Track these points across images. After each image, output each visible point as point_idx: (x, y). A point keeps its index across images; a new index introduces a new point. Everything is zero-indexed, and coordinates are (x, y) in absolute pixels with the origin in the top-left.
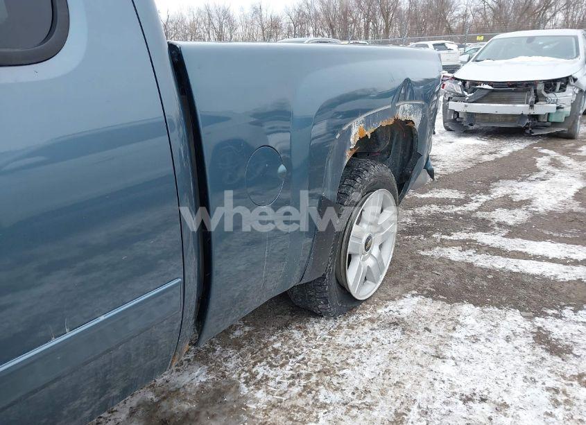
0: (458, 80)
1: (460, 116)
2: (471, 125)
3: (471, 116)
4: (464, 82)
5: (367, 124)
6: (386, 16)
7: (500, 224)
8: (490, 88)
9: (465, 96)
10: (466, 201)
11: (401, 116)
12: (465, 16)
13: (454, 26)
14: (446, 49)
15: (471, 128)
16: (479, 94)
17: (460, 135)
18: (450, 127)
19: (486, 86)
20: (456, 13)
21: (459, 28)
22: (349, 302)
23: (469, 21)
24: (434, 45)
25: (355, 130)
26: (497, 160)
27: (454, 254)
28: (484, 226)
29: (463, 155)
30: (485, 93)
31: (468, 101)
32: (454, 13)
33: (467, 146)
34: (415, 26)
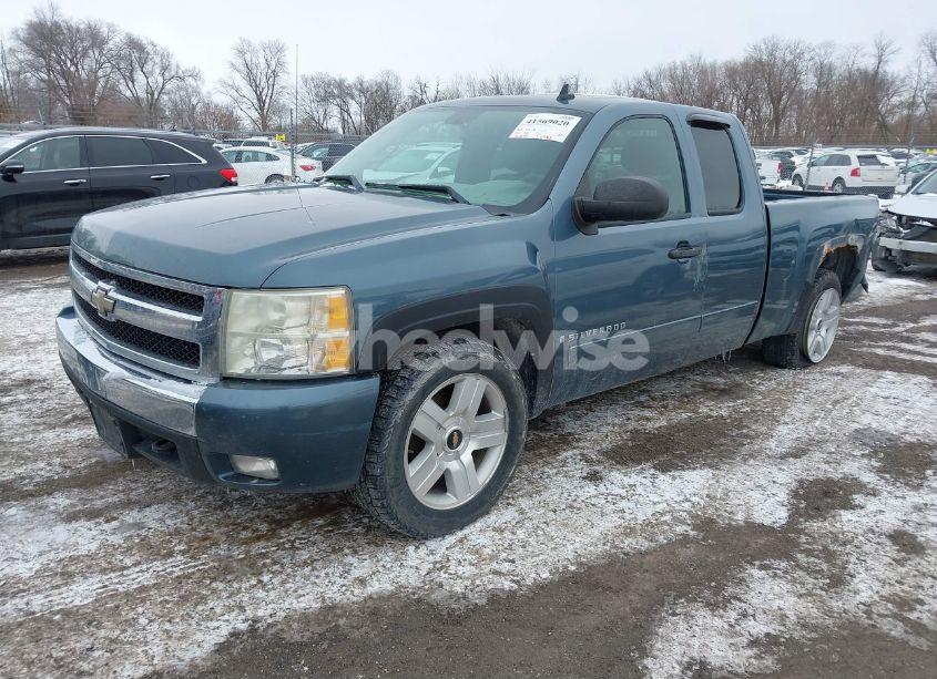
0: (894, 214)
1: (893, 254)
2: (907, 265)
3: (907, 254)
4: (900, 217)
5: (832, 245)
6: (776, 100)
7: (923, 341)
8: (930, 225)
9: (900, 232)
10: (894, 325)
11: (851, 242)
12: (912, 105)
13: (892, 120)
14: (878, 163)
15: (906, 268)
16: (918, 232)
17: (892, 275)
18: (880, 266)
19: (926, 223)
20: (895, 100)
21: (900, 123)
22: (806, 362)
23: (918, 113)
24: (859, 157)
25: (826, 248)
26: (931, 300)
27: (880, 352)
28: (909, 340)
29: (894, 293)
30: (924, 230)
31: (903, 238)
32: (893, 99)
33: (899, 286)
34: (825, 118)
